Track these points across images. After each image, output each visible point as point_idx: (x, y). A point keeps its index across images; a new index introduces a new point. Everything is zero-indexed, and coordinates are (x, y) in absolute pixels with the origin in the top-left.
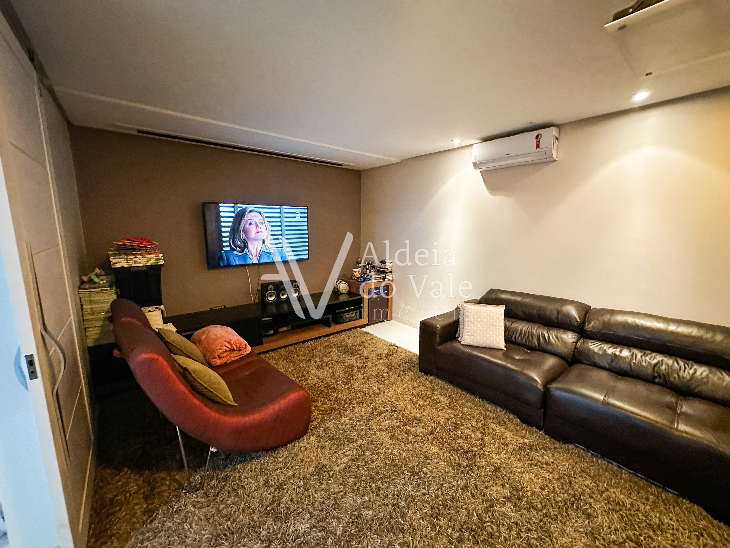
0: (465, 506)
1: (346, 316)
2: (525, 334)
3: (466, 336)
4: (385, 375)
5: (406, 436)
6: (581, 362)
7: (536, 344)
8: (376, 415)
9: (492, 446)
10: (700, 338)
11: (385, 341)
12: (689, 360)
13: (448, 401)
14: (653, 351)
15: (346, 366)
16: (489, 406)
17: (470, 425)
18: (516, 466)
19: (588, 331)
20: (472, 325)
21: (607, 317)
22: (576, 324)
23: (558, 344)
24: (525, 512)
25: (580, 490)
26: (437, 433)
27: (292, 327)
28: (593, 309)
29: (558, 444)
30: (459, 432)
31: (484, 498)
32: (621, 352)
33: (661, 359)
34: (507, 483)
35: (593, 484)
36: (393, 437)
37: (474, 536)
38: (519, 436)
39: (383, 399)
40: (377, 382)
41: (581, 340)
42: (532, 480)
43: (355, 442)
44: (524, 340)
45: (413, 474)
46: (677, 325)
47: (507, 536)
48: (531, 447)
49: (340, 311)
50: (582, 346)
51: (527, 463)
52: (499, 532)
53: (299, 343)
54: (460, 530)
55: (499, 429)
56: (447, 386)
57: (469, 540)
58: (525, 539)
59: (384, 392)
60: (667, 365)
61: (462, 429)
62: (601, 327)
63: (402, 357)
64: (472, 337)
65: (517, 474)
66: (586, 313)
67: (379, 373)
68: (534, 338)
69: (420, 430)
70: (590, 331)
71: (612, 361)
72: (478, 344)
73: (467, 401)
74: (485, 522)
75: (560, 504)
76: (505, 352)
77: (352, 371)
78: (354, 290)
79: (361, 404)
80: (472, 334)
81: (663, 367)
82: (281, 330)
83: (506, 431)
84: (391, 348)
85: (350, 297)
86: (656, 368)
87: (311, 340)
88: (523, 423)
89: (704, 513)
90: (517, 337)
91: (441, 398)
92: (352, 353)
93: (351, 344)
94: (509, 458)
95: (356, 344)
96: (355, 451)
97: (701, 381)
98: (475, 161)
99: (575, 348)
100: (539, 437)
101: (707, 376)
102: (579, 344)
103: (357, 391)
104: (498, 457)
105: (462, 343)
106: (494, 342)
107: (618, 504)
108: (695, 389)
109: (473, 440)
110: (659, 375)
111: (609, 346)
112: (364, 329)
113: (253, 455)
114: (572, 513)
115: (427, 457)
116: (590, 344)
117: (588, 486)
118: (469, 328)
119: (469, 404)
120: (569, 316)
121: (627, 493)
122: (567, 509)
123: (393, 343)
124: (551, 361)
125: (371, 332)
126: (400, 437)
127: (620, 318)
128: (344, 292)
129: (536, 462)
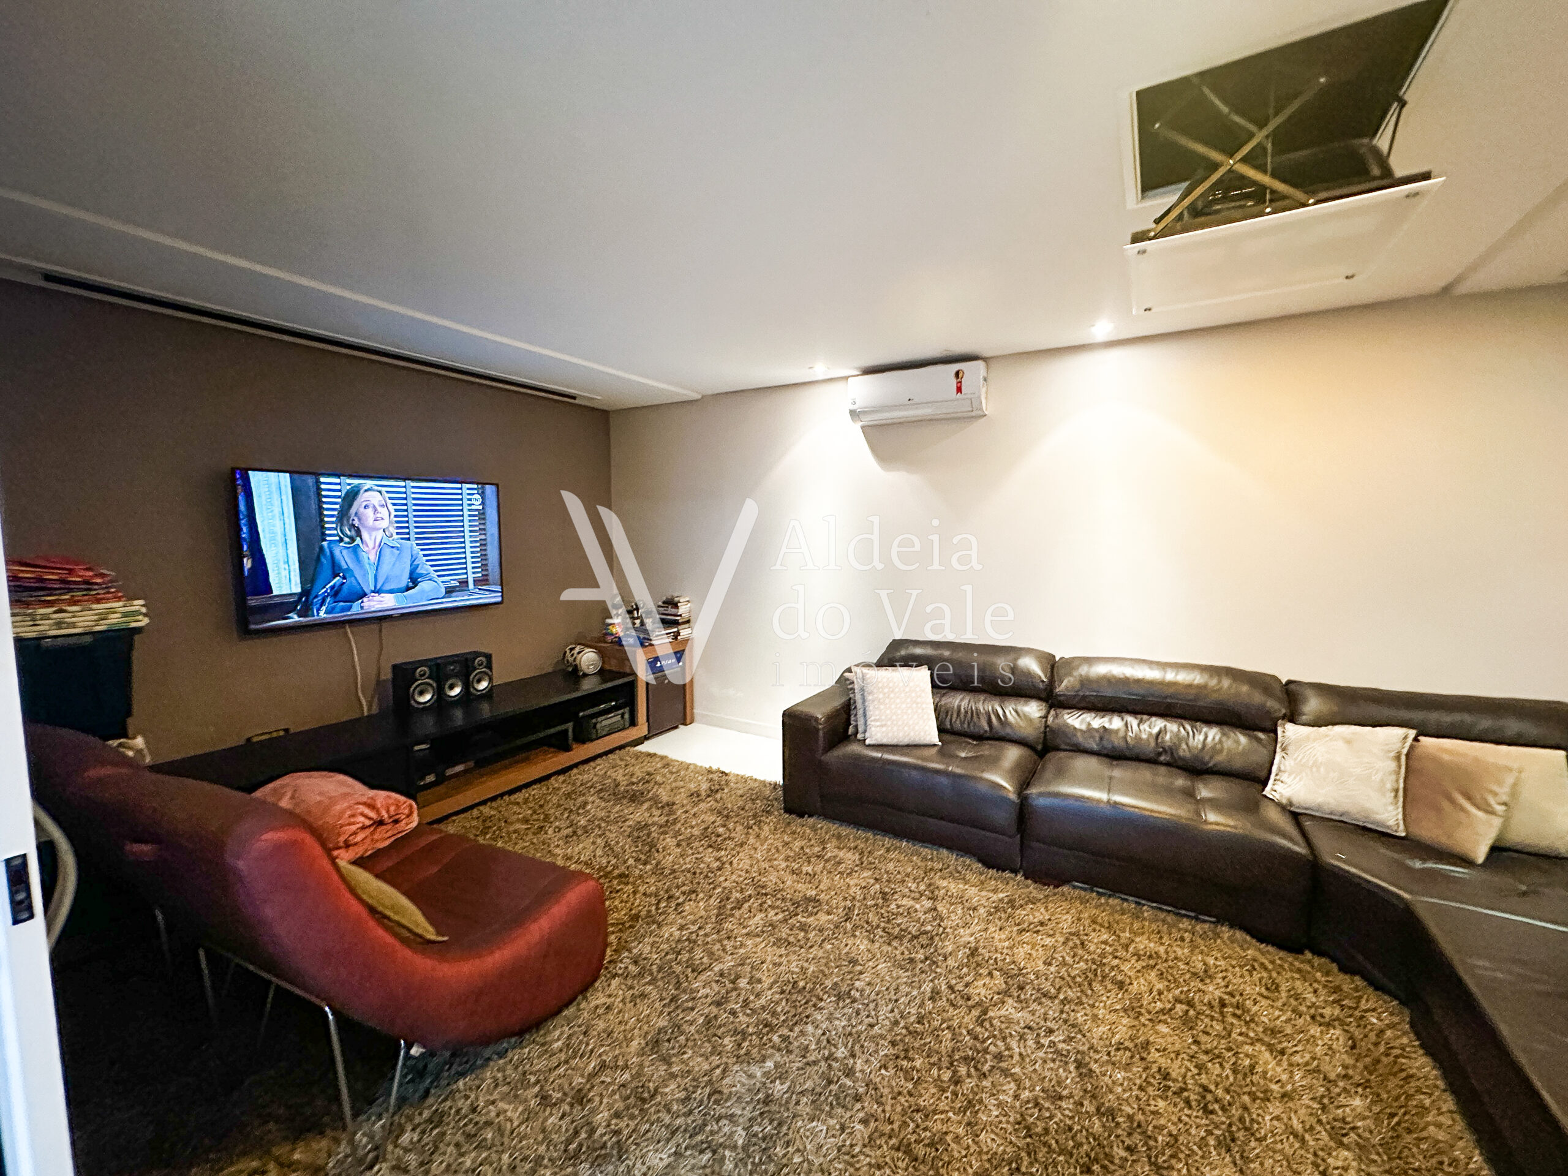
0: (944, 1025)
1: (604, 723)
2: (966, 712)
3: (873, 729)
4: (721, 830)
5: (802, 934)
6: (1057, 749)
7: (987, 728)
8: (732, 909)
9: (954, 917)
10: (1204, 687)
11: (696, 766)
12: (1197, 720)
13: (857, 856)
14: (1152, 714)
15: (630, 826)
16: (926, 851)
17: (907, 890)
18: (1000, 939)
19: (1060, 695)
20: (882, 707)
21: (1084, 670)
22: (1041, 686)
23: (1021, 723)
24: (1034, 1006)
25: (1099, 951)
26: (858, 915)
27: (475, 763)
28: (1061, 658)
29: (1049, 890)
30: (893, 906)
31: (970, 1003)
32: (1110, 721)
33: (1162, 725)
34: (996, 969)
35: (1113, 937)
36: (778, 942)
37: (976, 1069)
38: (988, 891)
39: (734, 877)
40: (710, 846)
41: (1052, 712)
42: (1029, 954)
43: (709, 967)
44: (966, 726)
45: (839, 997)
46: (1175, 671)
47: (1023, 1050)
48: (1011, 902)
49: (589, 712)
50: (1056, 721)
51: (1016, 929)
52: (1008, 1048)
53: (502, 795)
54: (952, 1064)
55: (955, 887)
56: (845, 831)
57: (969, 1076)
58: (1049, 1046)
59: (731, 863)
60: (1172, 732)
61: (896, 900)
62: (1078, 686)
63: (740, 792)
64: (884, 729)
65: (1005, 951)
66: (1053, 667)
67: (706, 829)
68: (981, 716)
69: (823, 918)
70: (1063, 695)
71: (1101, 739)
72: (894, 742)
73: (888, 850)
74: (984, 1041)
75: (1078, 979)
76: (942, 747)
77: (649, 835)
78: (613, 666)
79: (693, 896)
80: (884, 723)
81: (1168, 737)
82: (449, 772)
83: (966, 887)
84: (715, 777)
85: (605, 681)
86: (1159, 740)
87: (527, 785)
88: (989, 868)
89: (1248, 938)
90: (954, 720)
91: (841, 854)
92: (635, 798)
93: (625, 783)
94: (986, 929)
95: (634, 780)
96: (714, 985)
97: (1216, 750)
98: (853, 407)
99: (1046, 727)
100: (1018, 884)
101: (1220, 741)
102: (1050, 719)
103: (674, 871)
104: (968, 932)
105: (868, 742)
106: (922, 734)
107: (1150, 957)
108: (1208, 762)
109: (920, 915)
110: (1165, 751)
111: (1093, 715)
112: (640, 748)
113: (487, 1053)
114: (1097, 986)
115: (853, 962)
116: (1066, 717)
117: (1105, 942)
118: (877, 713)
119: (893, 855)
120: (1029, 674)
121: (1155, 937)
122: (1090, 984)
123: (714, 768)
124: (1012, 754)
125: (660, 752)
126: (791, 939)
127: (1101, 670)
128: (591, 670)
129: (1026, 924)
